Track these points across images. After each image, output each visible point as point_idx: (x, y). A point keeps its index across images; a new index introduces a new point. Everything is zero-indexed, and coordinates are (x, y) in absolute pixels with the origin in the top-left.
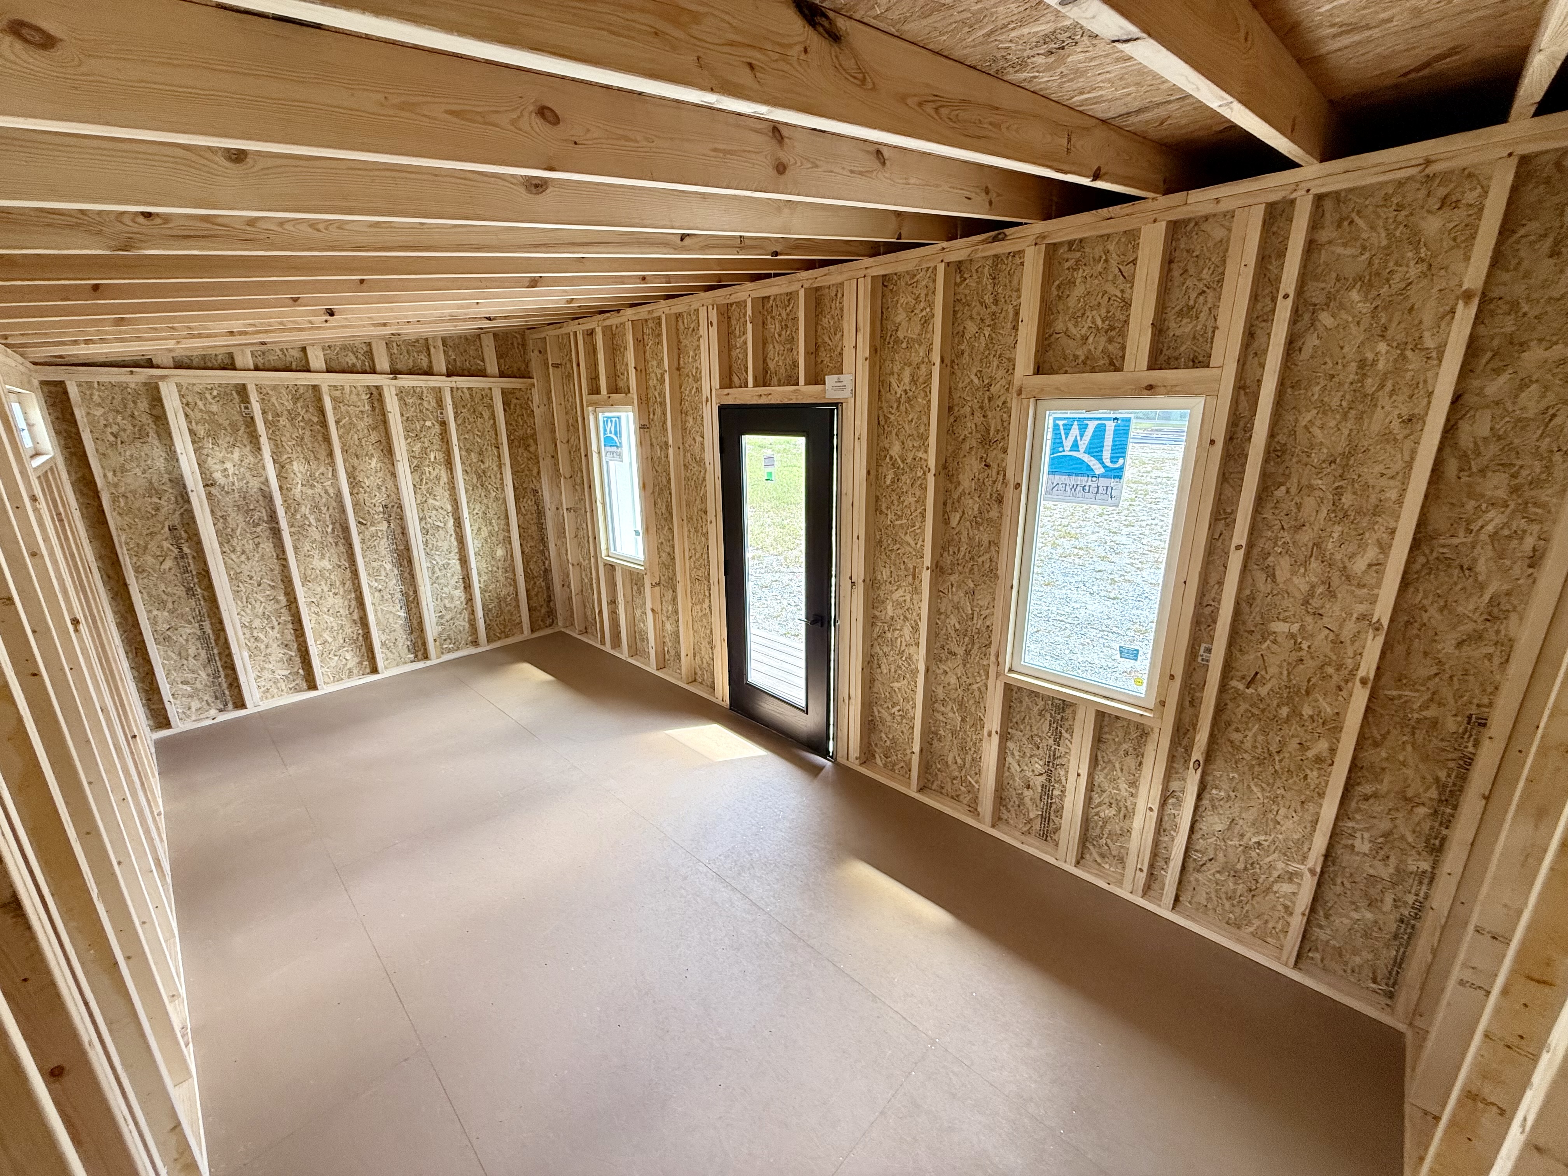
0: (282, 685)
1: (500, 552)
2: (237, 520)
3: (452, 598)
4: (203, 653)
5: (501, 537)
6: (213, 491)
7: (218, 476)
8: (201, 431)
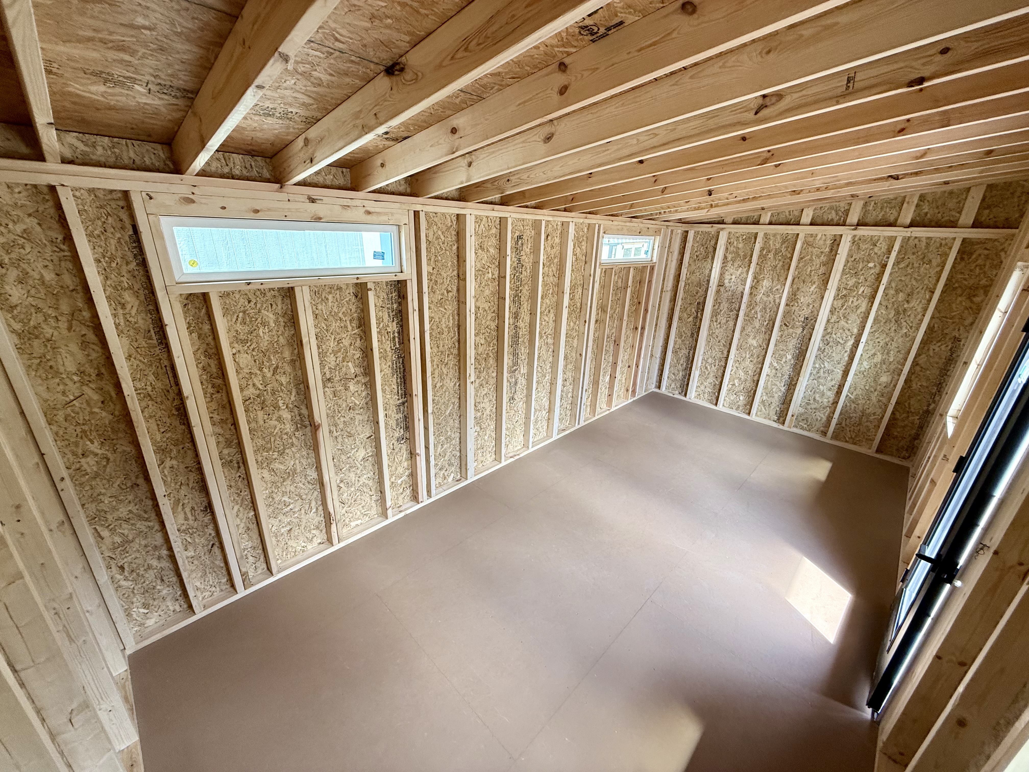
0: (706, 395)
1: (884, 379)
2: (725, 306)
3: (823, 395)
4: (685, 364)
5: (893, 367)
6: (722, 289)
7: (726, 281)
8: (730, 257)
